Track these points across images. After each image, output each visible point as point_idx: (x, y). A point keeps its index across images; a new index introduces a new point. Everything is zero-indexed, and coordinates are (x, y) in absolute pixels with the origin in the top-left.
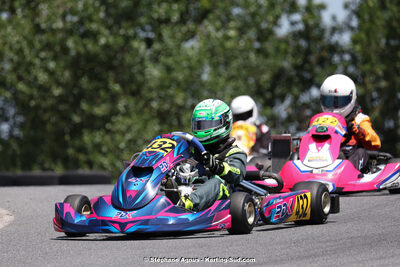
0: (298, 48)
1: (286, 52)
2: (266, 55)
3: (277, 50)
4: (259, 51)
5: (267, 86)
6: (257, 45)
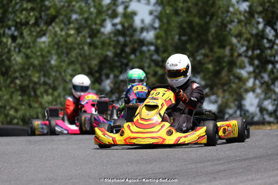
0: (118, 42)
1: (109, 45)
2: (96, 47)
3: (103, 44)
4: (90, 44)
5: (96, 68)
6: (89, 40)
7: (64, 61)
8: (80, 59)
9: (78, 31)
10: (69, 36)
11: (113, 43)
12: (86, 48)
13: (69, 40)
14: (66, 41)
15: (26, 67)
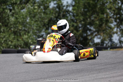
7: (33, 20)
8: (40, 19)
9: (39, 7)
10: (35, 9)
11: (54, 12)
12: (42, 14)
13: (35, 11)
14: (33, 11)
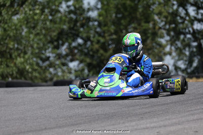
0: (71, 19)
1: (65, 21)
2: (55, 23)
4: (51, 21)
5: (55, 38)
6: (50, 18)
7: (32, 33)
8: (44, 32)
9: (42, 11)
10: (36, 14)
11: (67, 19)
12: (48, 23)
13: (36, 17)
14: (33, 18)
15: (5, 37)
